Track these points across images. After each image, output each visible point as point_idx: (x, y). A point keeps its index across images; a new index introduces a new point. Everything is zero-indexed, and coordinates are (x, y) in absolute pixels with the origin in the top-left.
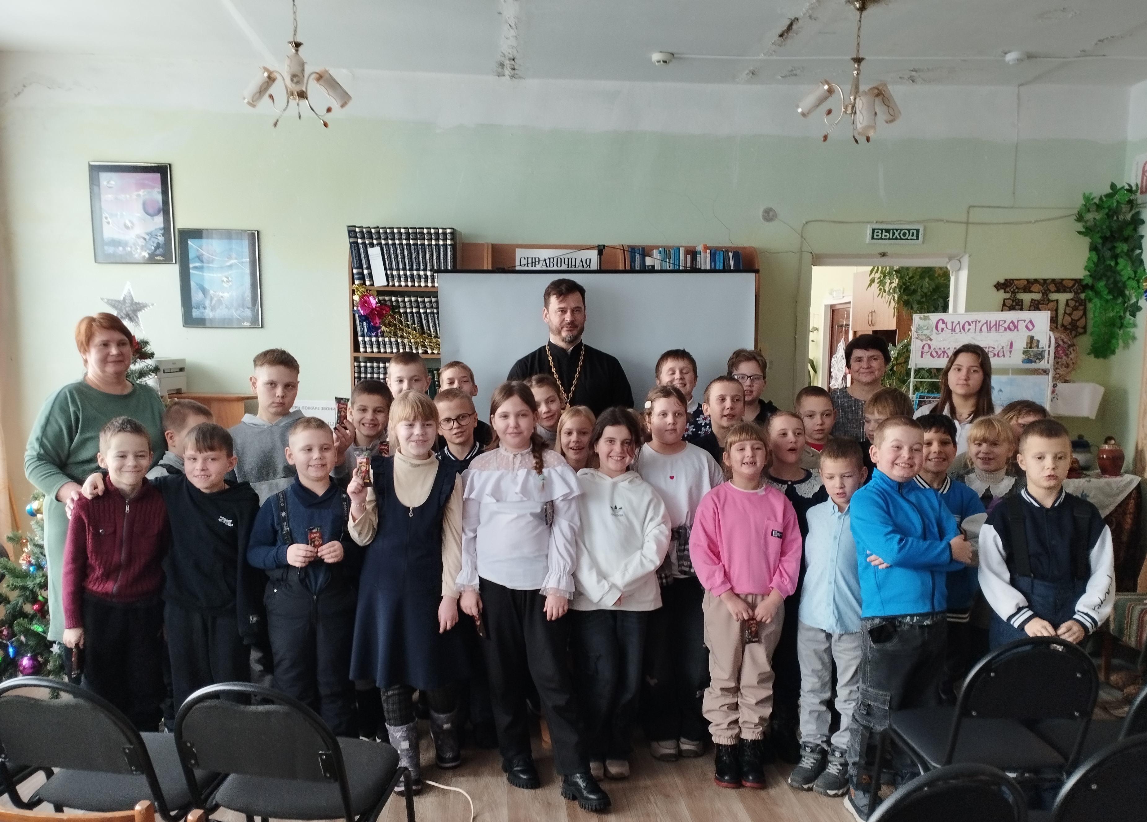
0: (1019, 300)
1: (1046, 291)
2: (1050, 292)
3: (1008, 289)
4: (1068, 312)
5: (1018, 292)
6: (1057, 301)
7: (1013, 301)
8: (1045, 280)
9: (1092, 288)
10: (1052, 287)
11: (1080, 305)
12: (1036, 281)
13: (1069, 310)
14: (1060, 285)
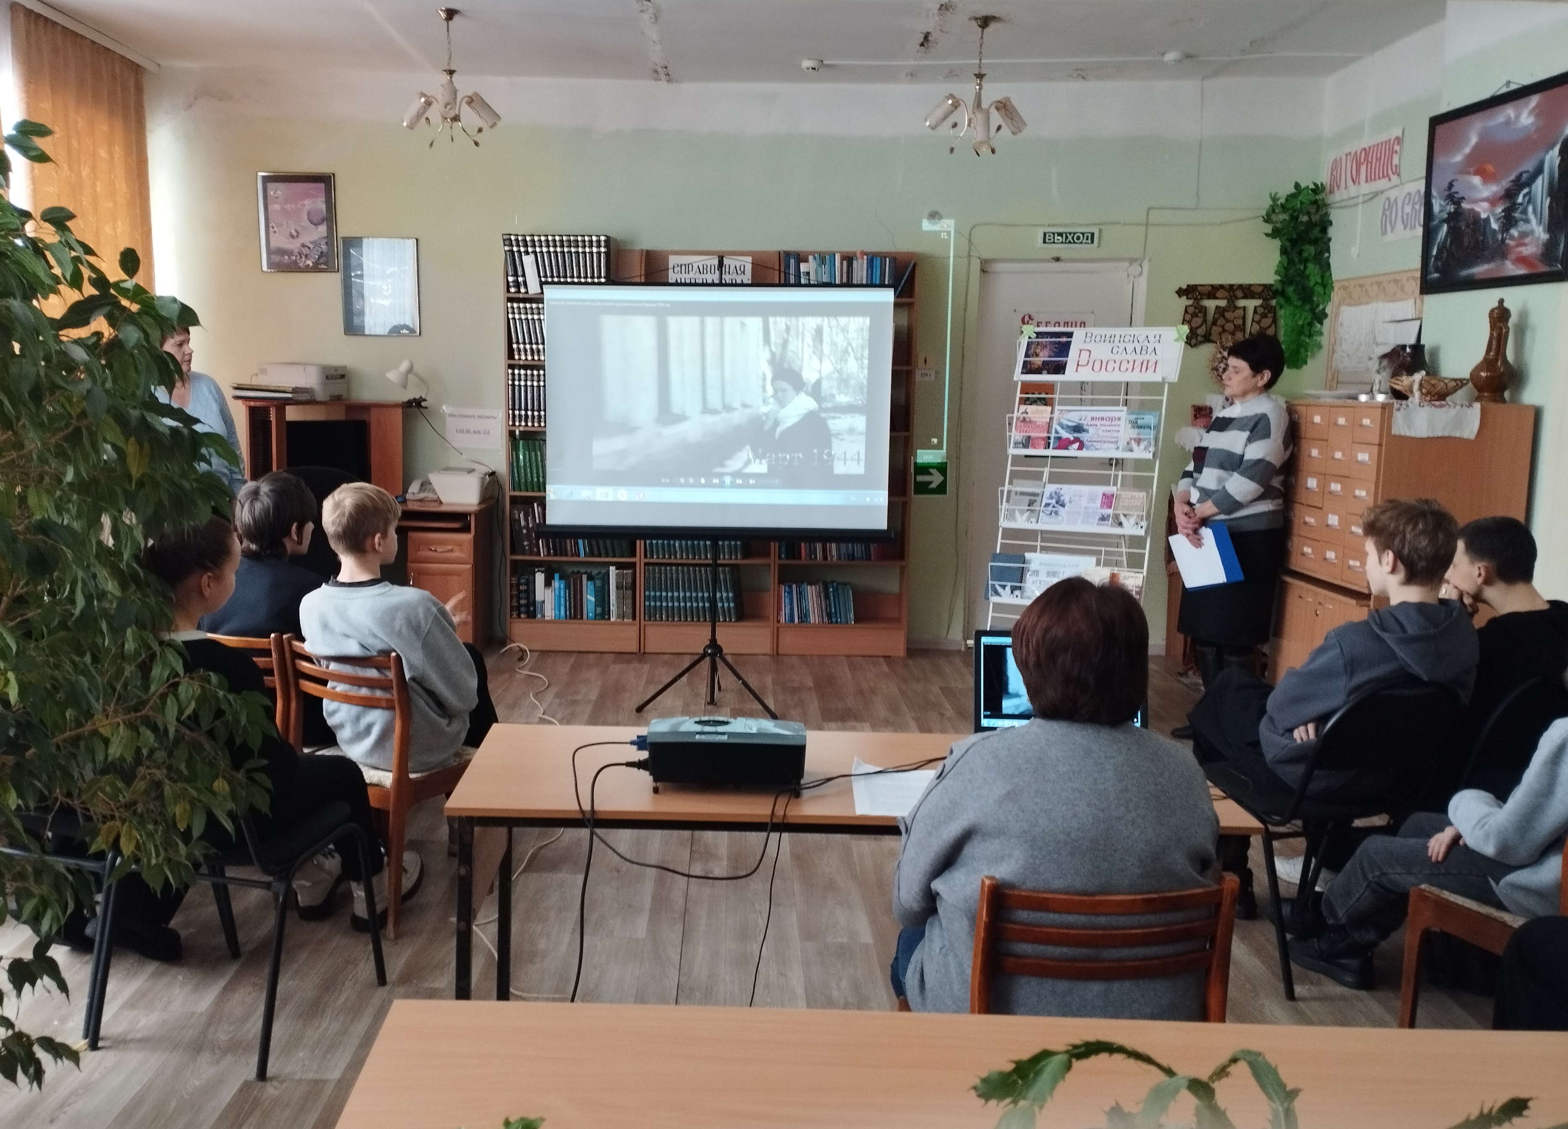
0: (1202, 307)
1: (1231, 297)
2: (1237, 298)
3: (1190, 296)
4: (1256, 319)
5: (1201, 299)
6: (1244, 308)
7: (1196, 308)
8: (1231, 286)
9: (1283, 293)
10: (1239, 293)
11: (1269, 312)
12: (1222, 287)
13: (1257, 317)
14: (1248, 291)
